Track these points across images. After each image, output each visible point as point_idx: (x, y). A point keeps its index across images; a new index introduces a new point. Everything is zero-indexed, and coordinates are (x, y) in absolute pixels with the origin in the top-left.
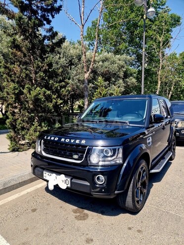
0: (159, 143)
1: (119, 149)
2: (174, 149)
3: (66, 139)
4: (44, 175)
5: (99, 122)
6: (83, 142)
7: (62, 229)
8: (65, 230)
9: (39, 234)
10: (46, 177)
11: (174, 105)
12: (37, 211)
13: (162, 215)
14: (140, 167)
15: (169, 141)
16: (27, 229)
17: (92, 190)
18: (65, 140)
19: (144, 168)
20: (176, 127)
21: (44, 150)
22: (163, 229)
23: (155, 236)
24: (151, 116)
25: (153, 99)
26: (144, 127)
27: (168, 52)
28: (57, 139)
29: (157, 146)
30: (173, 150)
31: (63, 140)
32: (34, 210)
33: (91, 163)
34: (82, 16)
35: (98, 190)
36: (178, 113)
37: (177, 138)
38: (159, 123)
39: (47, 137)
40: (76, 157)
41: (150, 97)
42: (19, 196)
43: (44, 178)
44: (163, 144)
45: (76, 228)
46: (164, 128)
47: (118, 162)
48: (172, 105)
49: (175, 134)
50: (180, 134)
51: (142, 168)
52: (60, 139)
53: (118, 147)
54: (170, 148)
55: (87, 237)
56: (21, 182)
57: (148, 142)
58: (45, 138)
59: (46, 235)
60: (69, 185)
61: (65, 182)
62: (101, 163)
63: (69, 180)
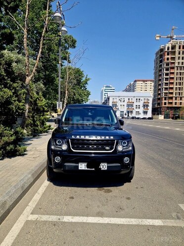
3: (97, 136)
6: (112, 137)
28: (87, 137)
32: (72, 198)
58: (73, 137)
60: (106, 169)
61: (103, 166)
62: (124, 150)
63: (106, 165)
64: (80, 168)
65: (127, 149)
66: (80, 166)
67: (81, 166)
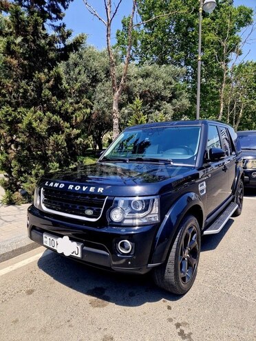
0: (219, 191)
1: (154, 200)
2: (241, 200)
3: (75, 185)
4: (44, 239)
5: (130, 160)
6: (100, 190)
7: (69, 321)
8: (73, 322)
9: (34, 328)
10: (46, 242)
11: (242, 137)
12: (35, 293)
13: (219, 298)
14: (188, 227)
15: (234, 188)
16: (16, 321)
17: (113, 263)
18: (74, 188)
19: (194, 228)
20: (245, 168)
21: (45, 202)
22: (221, 321)
23: (208, 332)
24: (206, 151)
25: (210, 127)
26: (194, 168)
27: (234, 60)
28: (62, 186)
29: (215, 195)
30: (239, 201)
31: (71, 187)
32: (30, 292)
33: (112, 221)
34: (108, 7)
35: (122, 262)
36: (248, 148)
37: (246, 183)
38: (217, 161)
39: (49, 184)
40: (89, 212)
41: (205, 123)
42: (11, 270)
43: (44, 244)
44: (225, 192)
45: (89, 319)
46: (225, 169)
47: (153, 219)
48: (239, 137)
49: (242, 178)
50: (251, 178)
51: (191, 228)
52: (67, 185)
53: (152, 197)
54: (235, 199)
55: (105, 334)
56: (16, 250)
57: (200, 188)
58: (46, 184)
59: (44, 331)
60: (80, 256)
62: (127, 222)
63: (80, 248)
67: (46, 240)
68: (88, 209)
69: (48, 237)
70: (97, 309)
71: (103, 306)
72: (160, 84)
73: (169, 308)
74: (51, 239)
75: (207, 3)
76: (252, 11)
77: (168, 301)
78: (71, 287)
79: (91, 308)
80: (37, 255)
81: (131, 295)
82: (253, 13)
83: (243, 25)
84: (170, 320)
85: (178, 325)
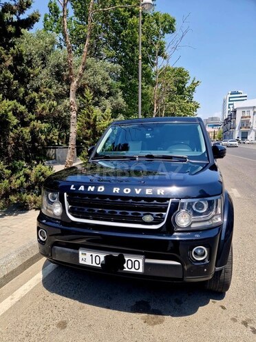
3: (123, 188)
5: (139, 157)
6: (160, 192)
10: (85, 260)
12: (69, 325)
18: (121, 191)
21: (71, 210)
28: (101, 189)
31: (116, 190)
32: (63, 325)
33: (178, 226)
39: (76, 187)
40: (148, 218)
52: (109, 189)
56: (8, 275)
58: (72, 188)
60: (141, 270)
61: (133, 265)
62: (194, 226)
63: (141, 261)
64: (81, 262)
65: (207, 223)
66: (81, 257)
67: (84, 257)
68: (145, 215)
69: (88, 254)
70: (157, 326)
71: (161, 322)
72: (99, 78)
73: (223, 308)
74: (94, 255)
75: (145, 4)
76: (174, 21)
77: (217, 301)
78: (108, 308)
79: (151, 327)
80: (36, 277)
81: (179, 302)
82: (176, 23)
83: (168, 32)
84: (234, 320)
85: (245, 323)
